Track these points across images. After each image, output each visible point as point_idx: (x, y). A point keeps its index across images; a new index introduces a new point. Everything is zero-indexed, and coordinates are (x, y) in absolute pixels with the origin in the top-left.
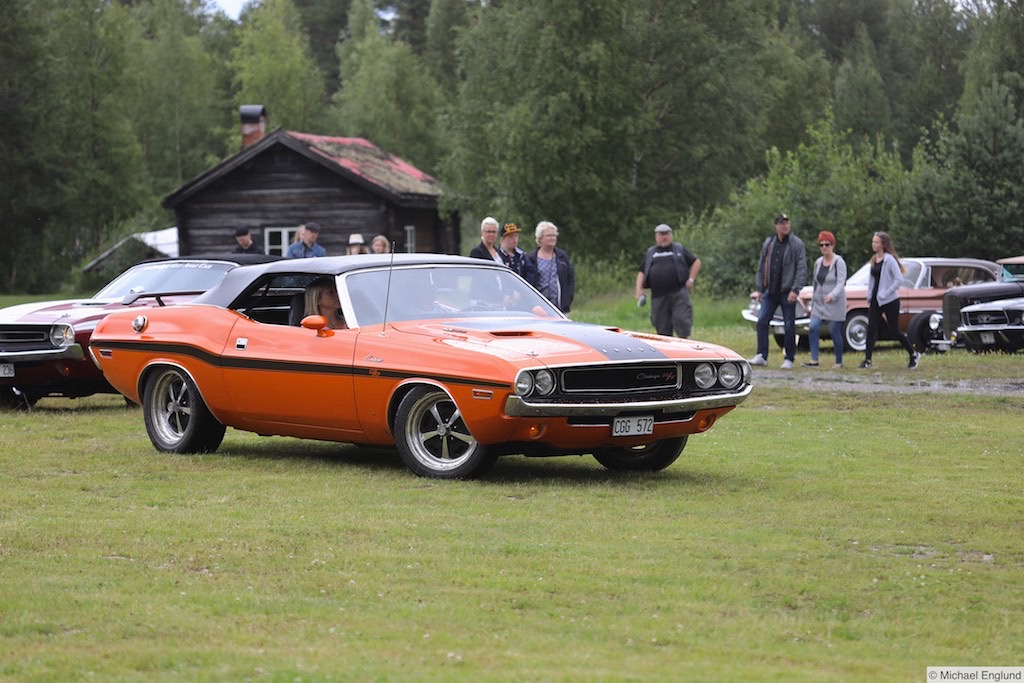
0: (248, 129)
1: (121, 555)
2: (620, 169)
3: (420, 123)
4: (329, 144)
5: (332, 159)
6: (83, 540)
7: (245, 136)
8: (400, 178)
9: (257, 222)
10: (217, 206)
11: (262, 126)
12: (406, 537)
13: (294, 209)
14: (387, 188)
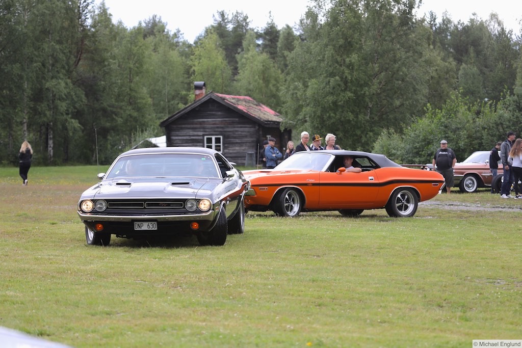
0: (198, 92)
1: (142, 281)
2: (362, 111)
3: (274, 89)
4: (233, 99)
5: (234, 105)
6: (125, 274)
7: (196, 95)
8: (265, 114)
9: (201, 133)
10: (183, 126)
11: (204, 91)
12: (268, 274)
13: (218, 127)
14: (259, 119)
